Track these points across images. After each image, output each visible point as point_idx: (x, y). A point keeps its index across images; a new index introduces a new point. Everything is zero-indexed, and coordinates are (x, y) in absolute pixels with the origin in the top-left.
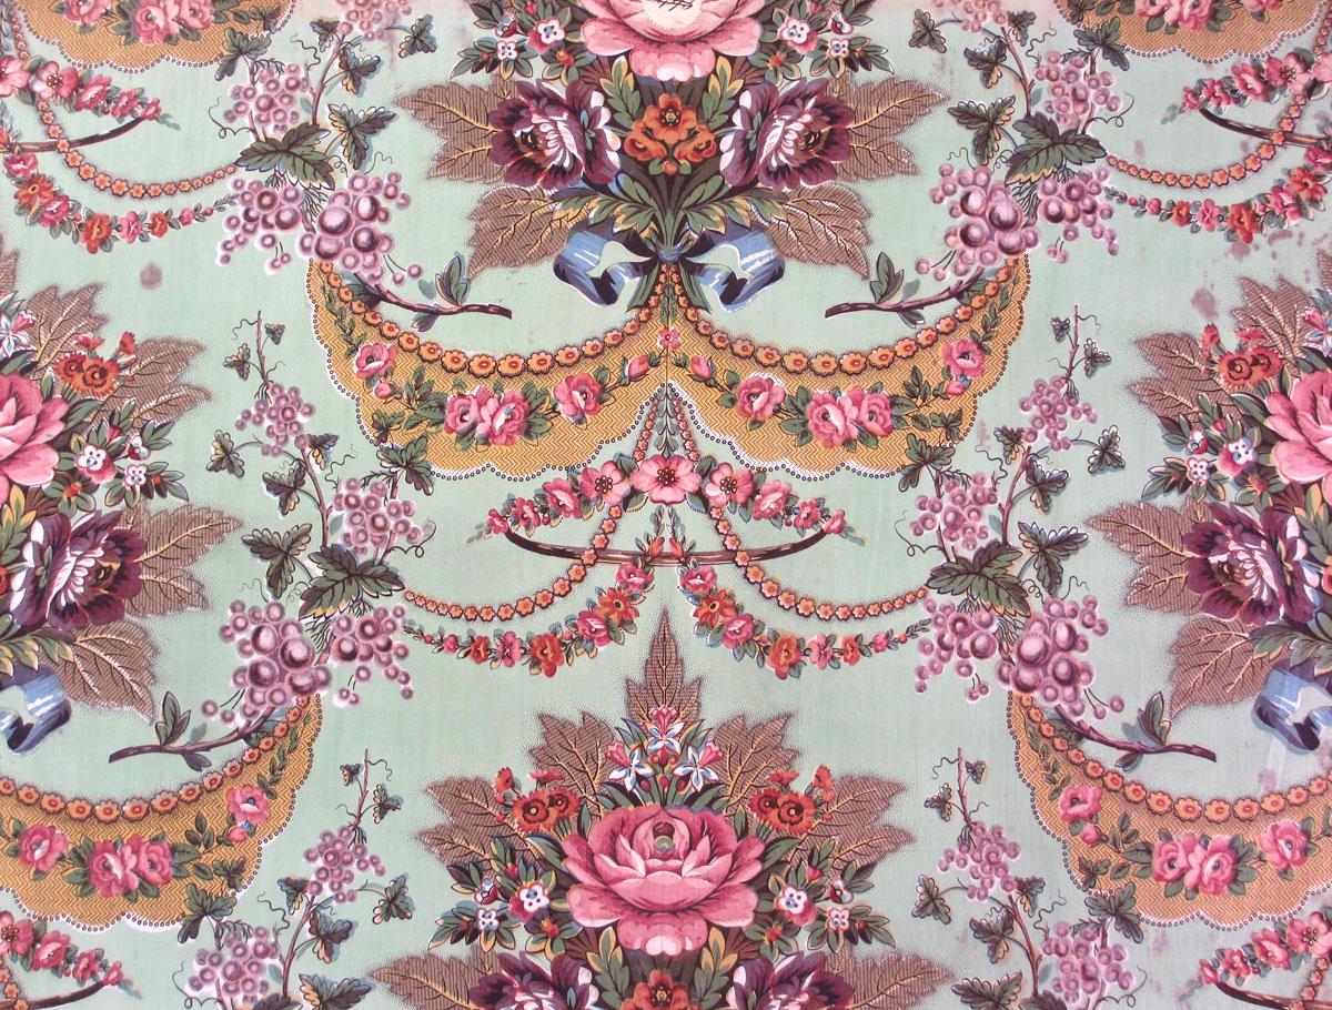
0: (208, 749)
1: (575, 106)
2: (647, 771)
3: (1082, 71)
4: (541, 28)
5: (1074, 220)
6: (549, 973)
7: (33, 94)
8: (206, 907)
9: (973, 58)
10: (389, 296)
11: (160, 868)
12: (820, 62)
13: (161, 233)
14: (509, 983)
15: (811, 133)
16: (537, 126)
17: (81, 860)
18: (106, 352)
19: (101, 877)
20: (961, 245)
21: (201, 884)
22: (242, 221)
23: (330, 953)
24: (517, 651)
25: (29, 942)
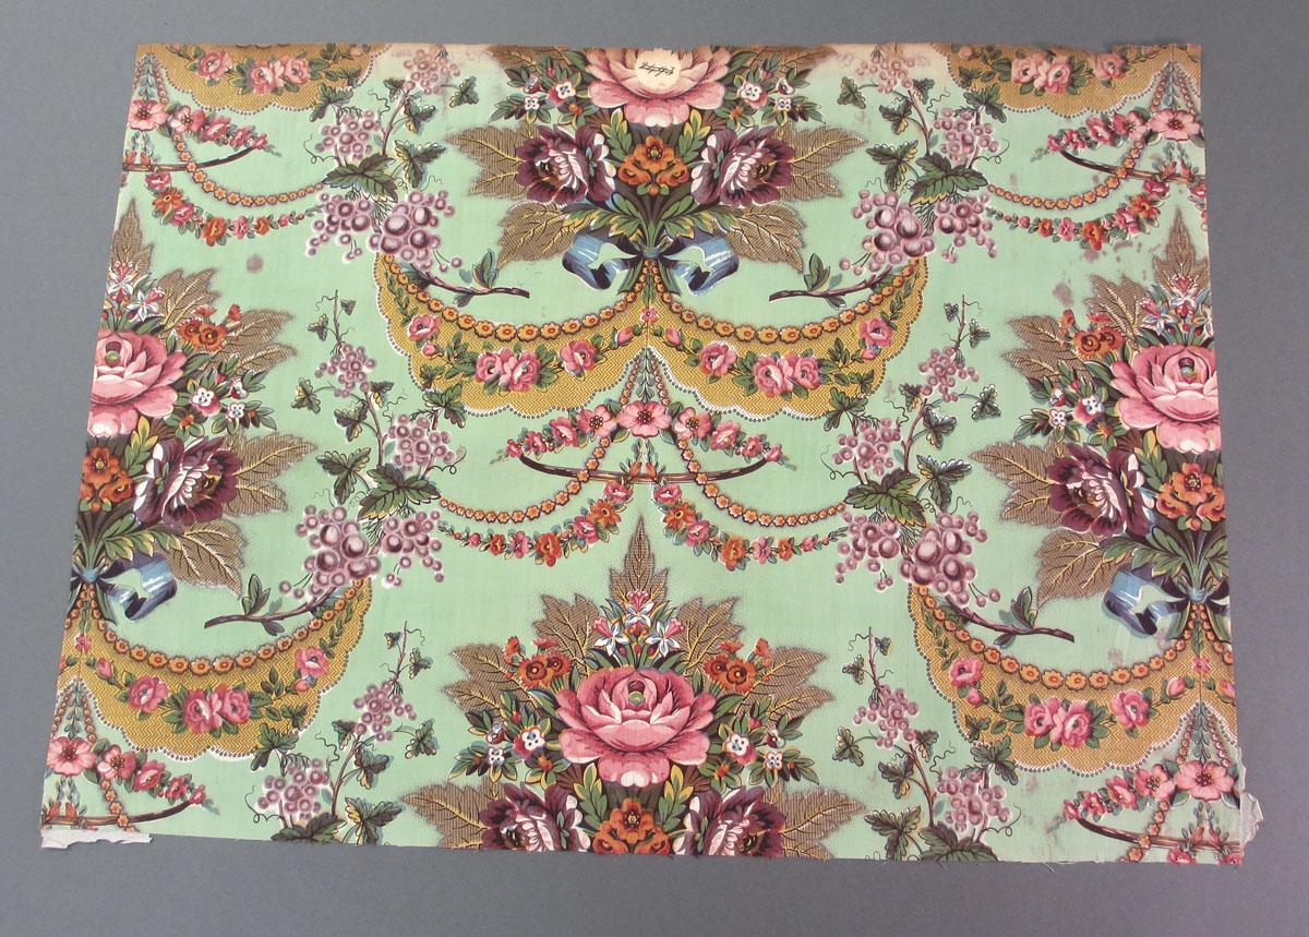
0: (282, 618)
1: (582, 144)
2: (624, 640)
3: (970, 123)
4: (558, 88)
5: (962, 231)
6: (543, 800)
7: (170, 129)
8: (274, 742)
9: (887, 113)
10: (436, 281)
11: (240, 710)
12: (769, 114)
13: (264, 232)
14: (511, 807)
15: (761, 166)
16: (553, 158)
17: (178, 704)
18: (217, 319)
19: (192, 718)
20: (875, 249)
21: (271, 724)
22: (326, 224)
23: (370, 781)
24: (526, 546)
25: (132, 769)
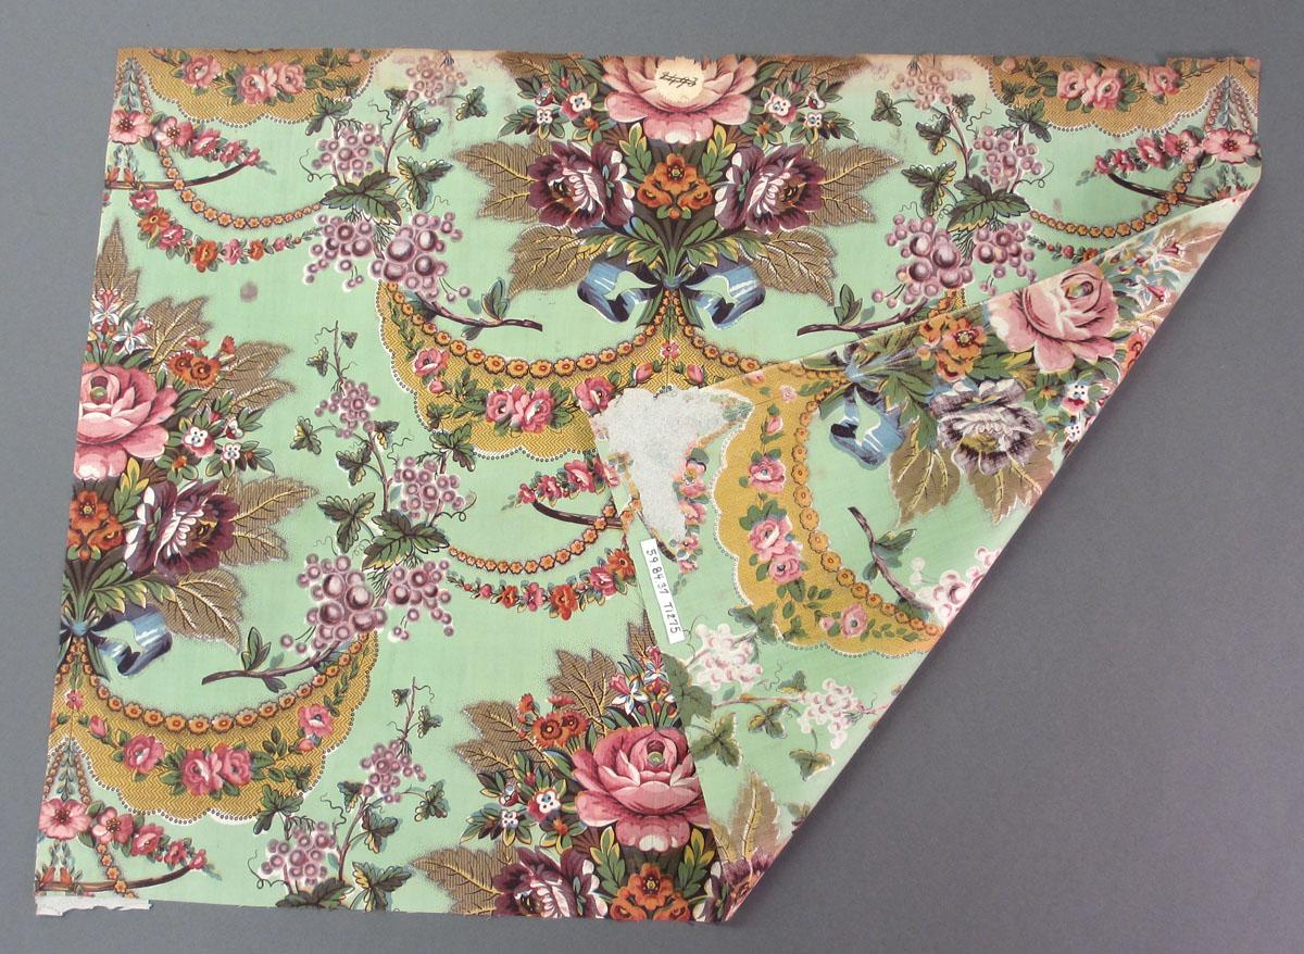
0: (284, 674)
1: (598, 162)
2: (643, 698)
3: (1012, 142)
4: (572, 99)
5: (1002, 261)
6: (559, 864)
7: (155, 143)
8: (277, 804)
9: (924, 131)
10: (443, 311)
11: (241, 771)
12: (798, 131)
13: (258, 257)
14: (525, 872)
15: (790, 188)
16: (567, 177)
17: (175, 764)
18: (210, 352)
19: (191, 779)
20: (909, 280)
21: (274, 785)
22: (325, 249)
23: (378, 844)
24: (540, 599)
25: (129, 832)
